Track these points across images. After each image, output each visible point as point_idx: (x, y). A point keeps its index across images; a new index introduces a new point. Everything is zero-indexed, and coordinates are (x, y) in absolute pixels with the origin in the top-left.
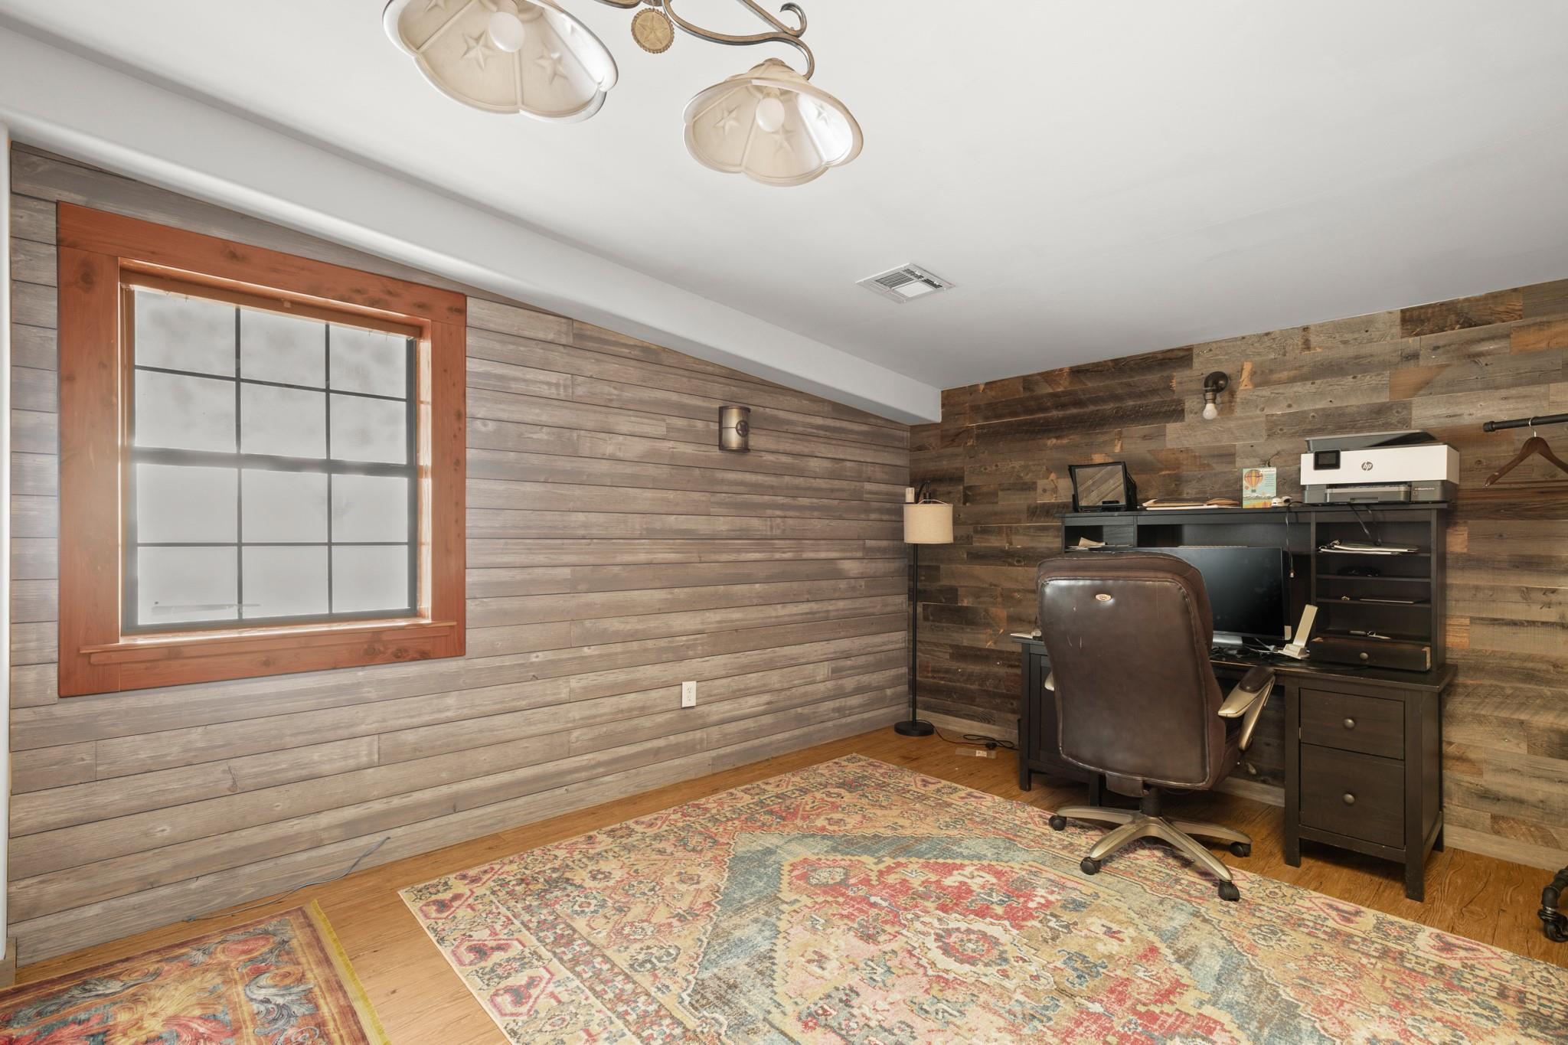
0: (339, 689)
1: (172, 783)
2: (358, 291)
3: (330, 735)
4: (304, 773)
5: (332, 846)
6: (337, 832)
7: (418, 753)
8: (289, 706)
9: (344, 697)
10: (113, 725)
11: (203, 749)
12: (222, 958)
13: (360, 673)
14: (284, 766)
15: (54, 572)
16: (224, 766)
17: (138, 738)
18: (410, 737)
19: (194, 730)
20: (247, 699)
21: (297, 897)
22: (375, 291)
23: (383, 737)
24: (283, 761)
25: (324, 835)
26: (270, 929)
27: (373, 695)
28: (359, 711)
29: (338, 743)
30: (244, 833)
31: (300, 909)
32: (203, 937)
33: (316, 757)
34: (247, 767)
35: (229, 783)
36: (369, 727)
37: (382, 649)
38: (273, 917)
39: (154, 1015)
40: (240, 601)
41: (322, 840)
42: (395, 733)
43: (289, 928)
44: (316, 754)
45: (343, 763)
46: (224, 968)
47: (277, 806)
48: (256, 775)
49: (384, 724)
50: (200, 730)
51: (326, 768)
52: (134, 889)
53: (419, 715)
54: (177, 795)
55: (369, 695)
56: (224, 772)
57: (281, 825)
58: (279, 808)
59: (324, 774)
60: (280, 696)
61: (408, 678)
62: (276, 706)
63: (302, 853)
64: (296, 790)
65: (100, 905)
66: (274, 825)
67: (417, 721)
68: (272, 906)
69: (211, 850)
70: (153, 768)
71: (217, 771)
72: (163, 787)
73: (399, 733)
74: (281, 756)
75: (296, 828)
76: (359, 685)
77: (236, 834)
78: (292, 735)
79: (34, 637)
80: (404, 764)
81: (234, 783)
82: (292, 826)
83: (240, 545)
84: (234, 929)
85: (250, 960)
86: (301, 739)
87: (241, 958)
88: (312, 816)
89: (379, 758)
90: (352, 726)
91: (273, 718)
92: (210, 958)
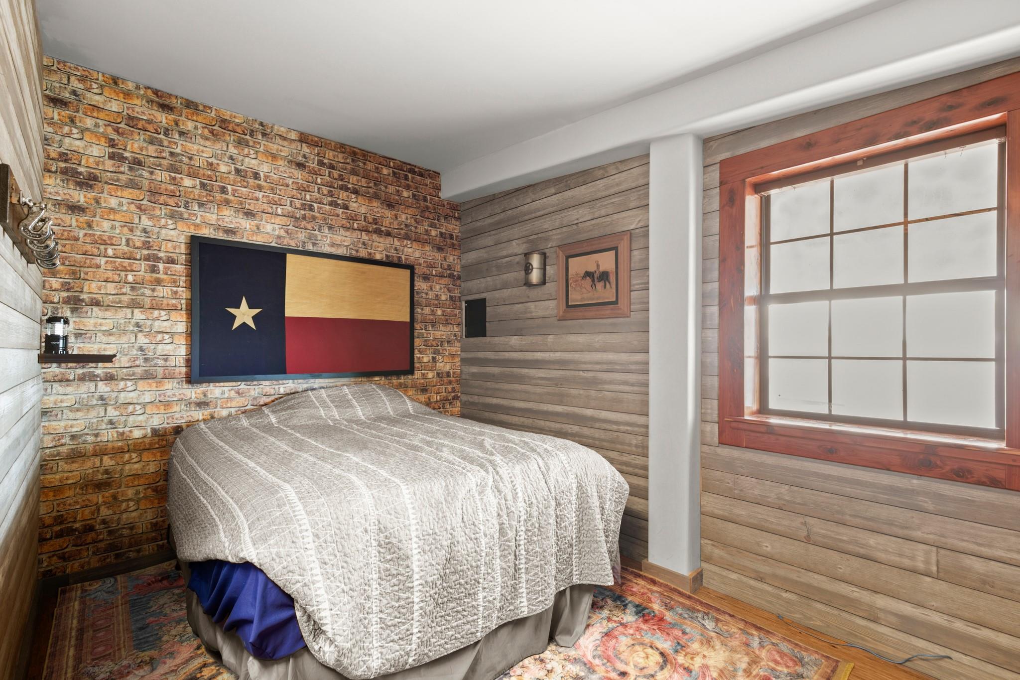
0: (893, 490)
1: (772, 517)
2: (915, 122)
3: (885, 528)
4: (862, 551)
5: (886, 628)
6: (893, 619)
7: (987, 587)
8: (848, 490)
9: (897, 499)
10: (742, 467)
11: (788, 501)
12: (763, 654)
13: (915, 481)
14: (845, 538)
15: (716, 371)
16: (801, 519)
17: (754, 480)
18: (978, 565)
19: (783, 486)
20: (816, 474)
21: (848, 652)
22: (930, 114)
23: (942, 552)
24: (845, 534)
25: (881, 615)
26: (806, 660)
27: (930, 506)
28: (915, 518)
29: (892, 538)
30: (816, 576)
31: (837, 662)
32: (771, 633)
33: (872, 542)
34: (819, 528)
35: (805, 533)
36: (926, 536)
37: (939, 463)
38: (816, 652)
39: (704, 656)
40: (830, 401)
41: (879, 618)
42: (958, 554)
43: (816, 668)
44: (873, 540)
45: (898, 559)
46: (754, 661)
47: (840, 568)
48: (824, 536)
49: (943, 539)
50: (787, 487)
51: (882, 556)
52: (753, 576)
53: (990, 546)
54: (774, 527)
55: (926, 505)
56: (802, 523)
57: (843, 585)
58: (841, 570)
59: (879, 560)
60: (841, 480)
61: (973, 501)
62: (839, 487)
63: (861, 619)
64: (856, 563)
65: (737, 575)
66: (838, 582)
67: (985, 551)
68: (826, 644)
69: (794, 576)
70: (761, 503)
71: (797, 521)
72: (766, 517)
73: (963, 556)
74: (842, 529)
75: (855, 594)
76: (913, 492)
77: (811, 574)
78: (850, 515)
79: (710, 407)
80: (970, 590)
81: (808, 535)
82: (853, 591)
83: (830, 358)
84: (790, 641)
85: (773, 670)
86: (858, 521)
87: (770, 663)
88: (869, 592)
89: (938, 571)
90: (907, 528)
91: (836, 496)
92: (759, 649)
